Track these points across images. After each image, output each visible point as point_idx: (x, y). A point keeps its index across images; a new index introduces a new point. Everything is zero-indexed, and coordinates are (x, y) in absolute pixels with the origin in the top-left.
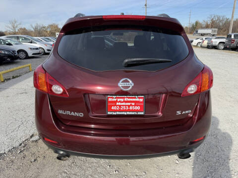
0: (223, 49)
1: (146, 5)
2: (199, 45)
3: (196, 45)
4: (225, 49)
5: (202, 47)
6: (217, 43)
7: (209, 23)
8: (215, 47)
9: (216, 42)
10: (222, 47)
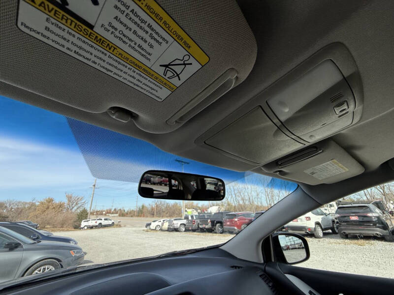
0: (185, 231)
1: (94, 186)
2: (158, 229)
3: (154, 228)
4: (187, 230)
5: (161, 230)
6: (179, 225)
7: (154, 207)
8: (176, 230)
9: (177, 224)
10: (184, 229)
